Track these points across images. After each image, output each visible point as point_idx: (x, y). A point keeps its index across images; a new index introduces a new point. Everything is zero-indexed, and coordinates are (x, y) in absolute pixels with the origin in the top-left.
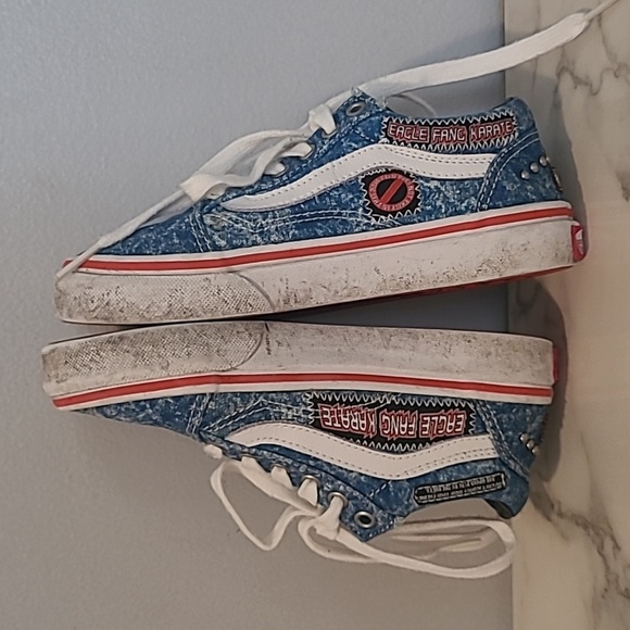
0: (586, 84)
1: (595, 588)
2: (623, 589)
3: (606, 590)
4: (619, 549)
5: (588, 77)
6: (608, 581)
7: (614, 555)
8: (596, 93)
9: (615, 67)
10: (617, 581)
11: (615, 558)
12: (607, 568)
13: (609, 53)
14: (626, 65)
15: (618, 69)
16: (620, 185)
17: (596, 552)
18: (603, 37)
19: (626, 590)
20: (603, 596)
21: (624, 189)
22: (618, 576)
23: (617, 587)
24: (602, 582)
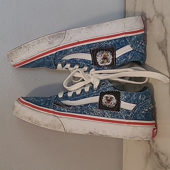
0: (149, 19)
1: (147, 153)
2: (155, 152)
3: (150, 153)
4: (154, 142)
5: (149, 18)
6: (151, 151)
7: (153, 143)
8: (152, 22)
9: (157, 15)
10: (153, 151)
11: (153, 144)
12: (151, 147)
13: (156, 11)
14: (160, 14)
15: (158, 15)
16: (158, 46)
17: (148, 143)
18: (154, 7)
19: (156, 152)
20: (149, 155)
21: (159, 46)
22: (154, 149)
23: (153, 152)
24: (149, 151)
